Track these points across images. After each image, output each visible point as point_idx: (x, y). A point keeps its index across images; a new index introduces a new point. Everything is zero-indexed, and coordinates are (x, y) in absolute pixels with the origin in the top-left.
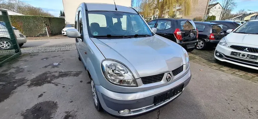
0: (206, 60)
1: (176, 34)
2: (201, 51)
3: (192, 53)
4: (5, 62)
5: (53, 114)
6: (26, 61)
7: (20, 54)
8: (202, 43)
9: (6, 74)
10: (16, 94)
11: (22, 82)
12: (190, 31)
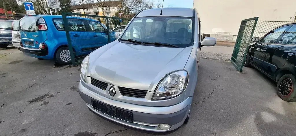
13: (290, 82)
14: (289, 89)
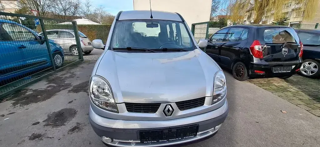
0: (309, 95)
1: (252, 49)
2: (311, 80)
3: (287, 81)
4: (67, 67)
5: (68, 122)
6: (82, 67)
7: (82, 61)
8: (315, 67)
9: (62, 78)
10: (57, 96)
11: (67, 86)
12: (282, 45)
13: (242, 67)
14: (242, 72)
